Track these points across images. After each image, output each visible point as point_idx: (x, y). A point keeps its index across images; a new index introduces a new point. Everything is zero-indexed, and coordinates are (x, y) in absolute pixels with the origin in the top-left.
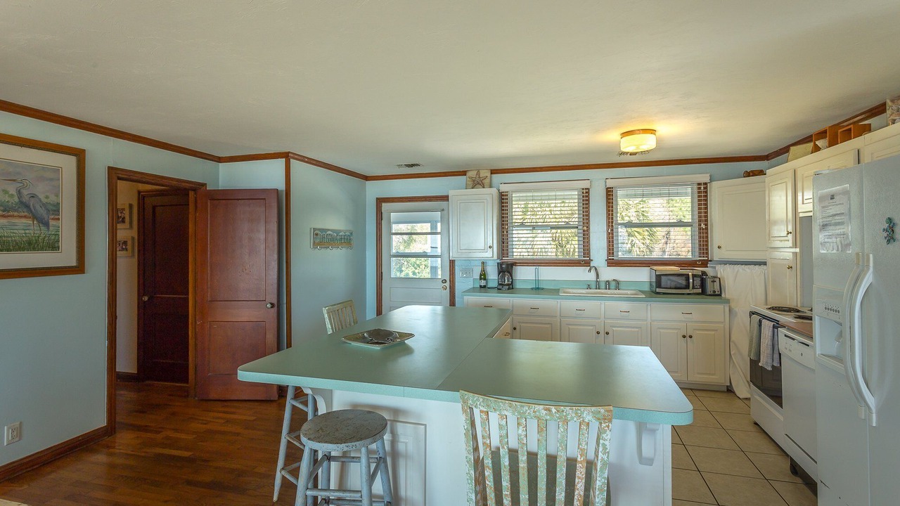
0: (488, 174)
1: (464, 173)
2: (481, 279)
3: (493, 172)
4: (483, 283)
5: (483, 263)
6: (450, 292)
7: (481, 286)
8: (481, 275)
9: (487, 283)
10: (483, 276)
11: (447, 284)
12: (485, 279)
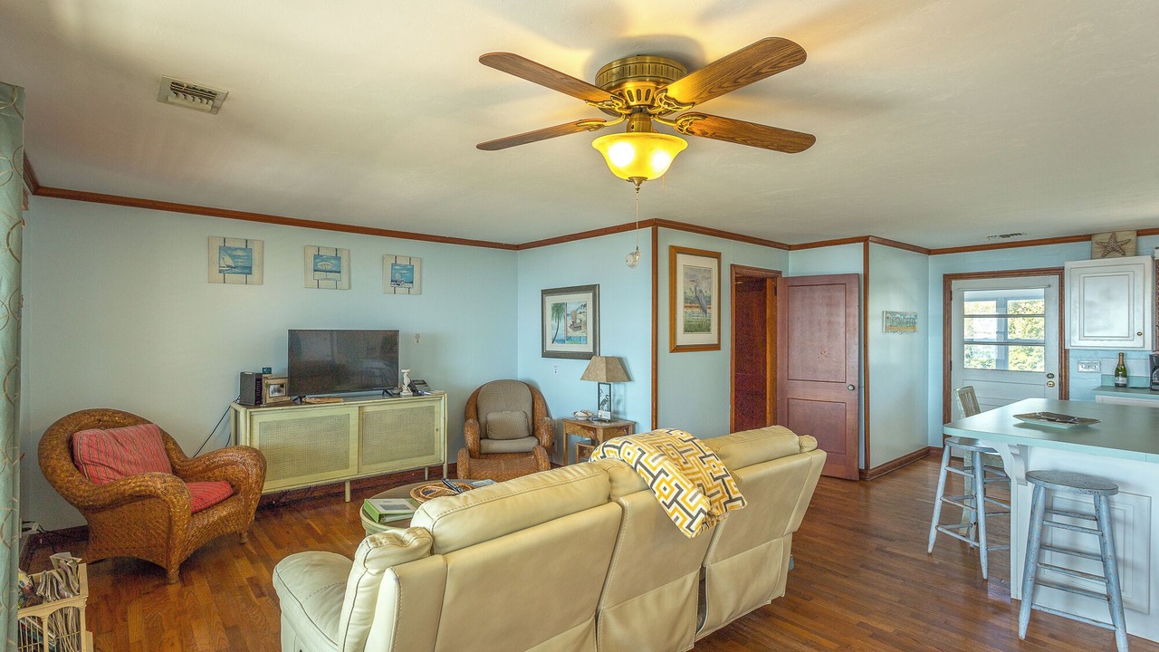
0: (1133, 237)
1: (1088, 237)
2: (1117, 375)
3: (1140, 233)
4: (1121, 380)
5: (1122, 355)
6: (1061, 390)
7: (1117, 385)
8: (1117, 370)
9: (1128, 381)
10: (1122, 370)
11: (1056, 380)
12: (1125, 375)
